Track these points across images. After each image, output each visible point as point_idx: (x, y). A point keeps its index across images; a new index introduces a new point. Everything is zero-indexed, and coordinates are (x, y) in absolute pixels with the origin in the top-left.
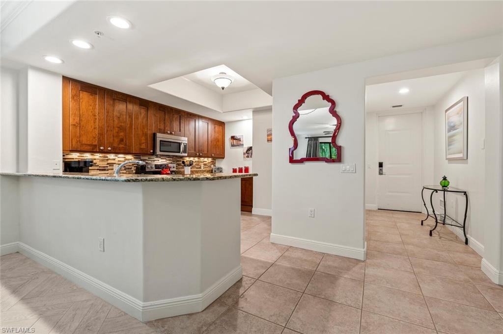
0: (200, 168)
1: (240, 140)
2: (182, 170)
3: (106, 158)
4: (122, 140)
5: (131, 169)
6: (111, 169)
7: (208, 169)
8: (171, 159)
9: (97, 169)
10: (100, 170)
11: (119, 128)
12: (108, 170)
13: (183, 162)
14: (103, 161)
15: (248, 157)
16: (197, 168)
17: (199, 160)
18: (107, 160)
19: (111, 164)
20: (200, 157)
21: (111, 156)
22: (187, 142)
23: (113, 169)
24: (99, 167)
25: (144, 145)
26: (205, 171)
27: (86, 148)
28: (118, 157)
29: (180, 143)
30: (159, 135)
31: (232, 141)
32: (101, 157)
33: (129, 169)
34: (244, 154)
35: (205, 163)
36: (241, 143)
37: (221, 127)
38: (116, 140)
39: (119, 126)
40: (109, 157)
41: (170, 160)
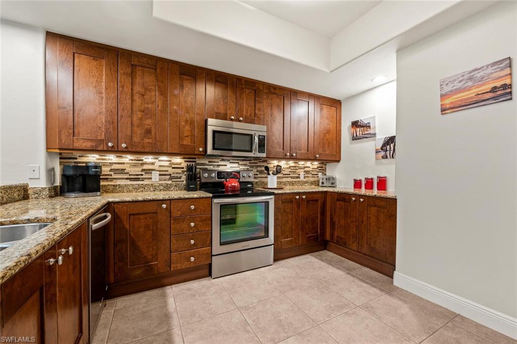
0: (298, 177)
1: (369, 126)
2: (264, 180)
3: (141, 162)
4: (148, 132)
5: (180, 178)
6: (148, 178)
7: (312, 179)
8: (247, 163)
9: (127, 179)
10: (130, 179)
11: (143, 111)
12: (143, 180)
13: (267, 168)
14: (135, 166)
15: (385, 157)
16: (292, 178)
17: (297, 165)
18: (142, 164)
19: (149, 171)
20: (296, 159)
21: (149, 159)
22: (265, 134)
23: (151, 178)
24: (130, 175)
25: (189, 139)
26: (307, 182)
27: (85, 144)
28: (159, 161)
29: (252, 135)
30: (211, 121)
31: (352, 130)
32: (132, 160)
33: (177, 178)
34: (377, 152)
35: (306, 169)
36: (371, 131)
37: (334, 108)
38: (139, 132)
39: (143, 109)
40: (145, 160)
41: (245, 165)
